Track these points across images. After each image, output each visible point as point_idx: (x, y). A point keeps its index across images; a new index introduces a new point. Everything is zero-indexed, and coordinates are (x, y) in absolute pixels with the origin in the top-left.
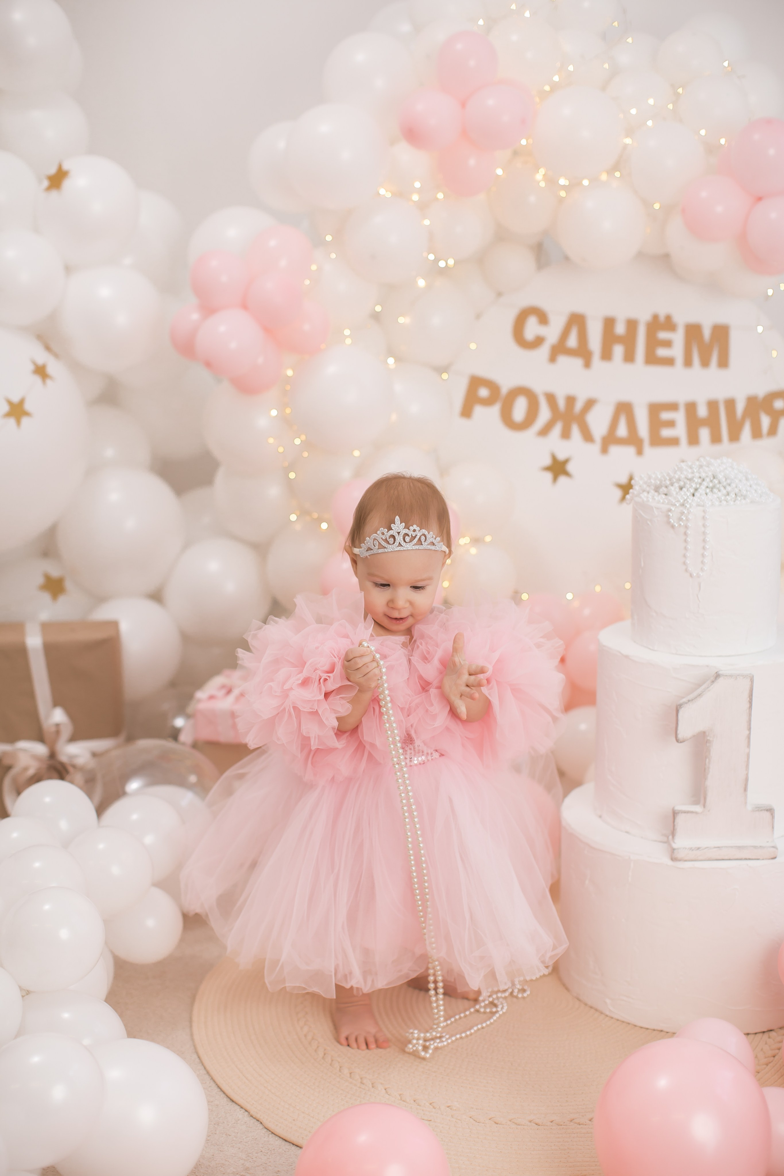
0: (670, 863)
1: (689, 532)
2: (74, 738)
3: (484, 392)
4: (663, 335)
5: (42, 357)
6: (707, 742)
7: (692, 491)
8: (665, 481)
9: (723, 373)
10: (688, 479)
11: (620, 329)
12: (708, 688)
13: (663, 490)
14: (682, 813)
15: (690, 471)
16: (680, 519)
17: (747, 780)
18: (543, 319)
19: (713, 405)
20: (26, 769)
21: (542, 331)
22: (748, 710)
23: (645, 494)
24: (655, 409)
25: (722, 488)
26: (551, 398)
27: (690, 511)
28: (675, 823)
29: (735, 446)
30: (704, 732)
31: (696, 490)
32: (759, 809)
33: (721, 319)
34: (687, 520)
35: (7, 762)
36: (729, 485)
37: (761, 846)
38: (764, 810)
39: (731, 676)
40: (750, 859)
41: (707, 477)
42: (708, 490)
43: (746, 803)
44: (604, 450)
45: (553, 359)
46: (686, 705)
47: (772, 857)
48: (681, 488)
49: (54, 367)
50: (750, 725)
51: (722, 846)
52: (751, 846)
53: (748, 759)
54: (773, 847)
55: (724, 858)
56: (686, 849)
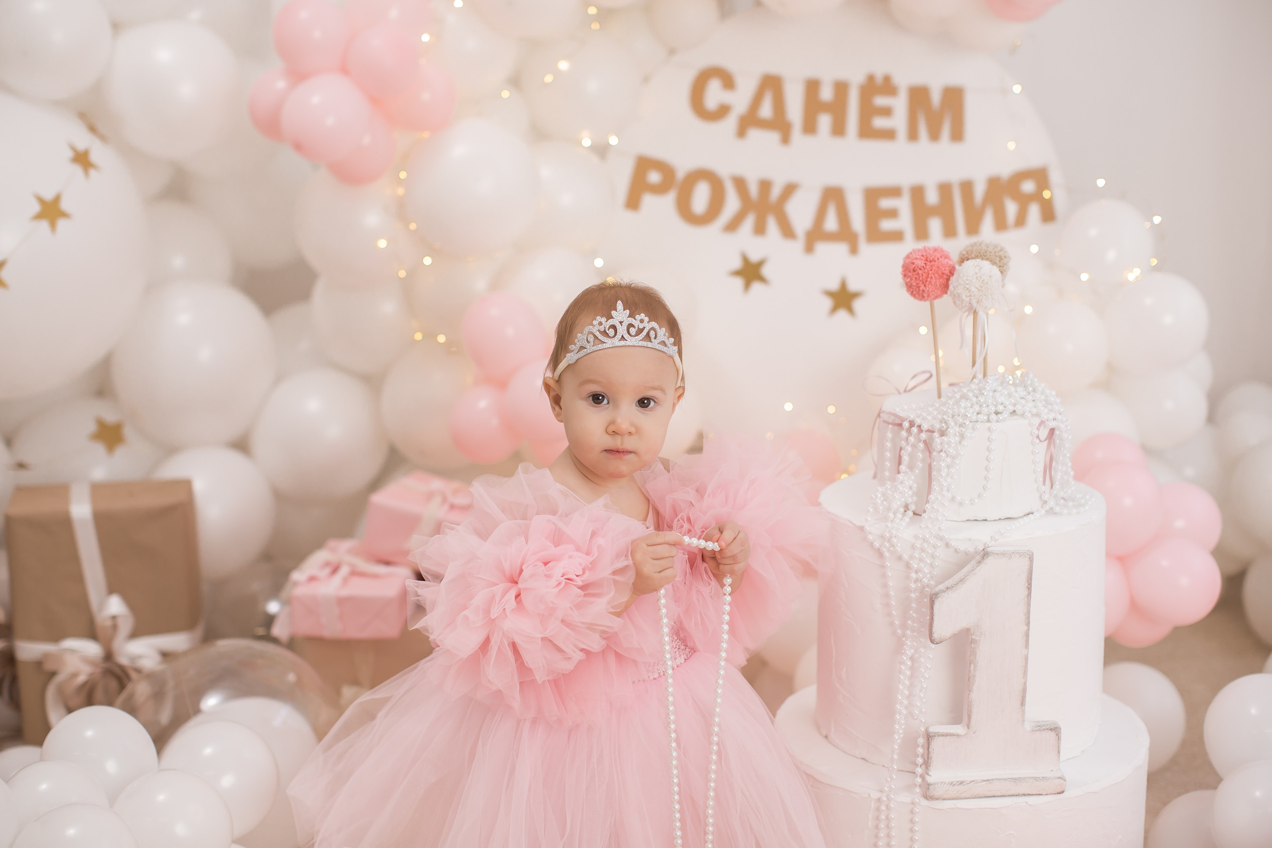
0: (924, 802)
2: (135, 634)
3: (654, 177)
4: (880, 101)
5: (83, 140)
6: (971, 641)
9: (957, 148)
11: (826, 94)
12: (973, 570)
14: (939, 736)
17: (1024, 691)
18: (728, 82)
19: (945, 189)
20: (75, 675)
21: (726, 97)
22: (1026, 599)
24: (872, 195)
26: (740, 183)
28: (930, 750)
29: (974, 240)
30: (968, 630)
32: (1040, 728)
33: (954, 79)
35: (49, 666)
37: (1043, 778)
38: (1047, 729)
39: (1003, 554)
40: (1029, 795)
43: (1023, 721)
44: (809, 248)
45: (741, 132)
46: (943, 594)
47: (1059, 791)
49: (99, 153)
50: (1028, 618)
51: (992, 778)
52: (1030, 778)
53: (1026, 663)
54: (1059, 778)
55: (995, 795)
56: (945, 784)
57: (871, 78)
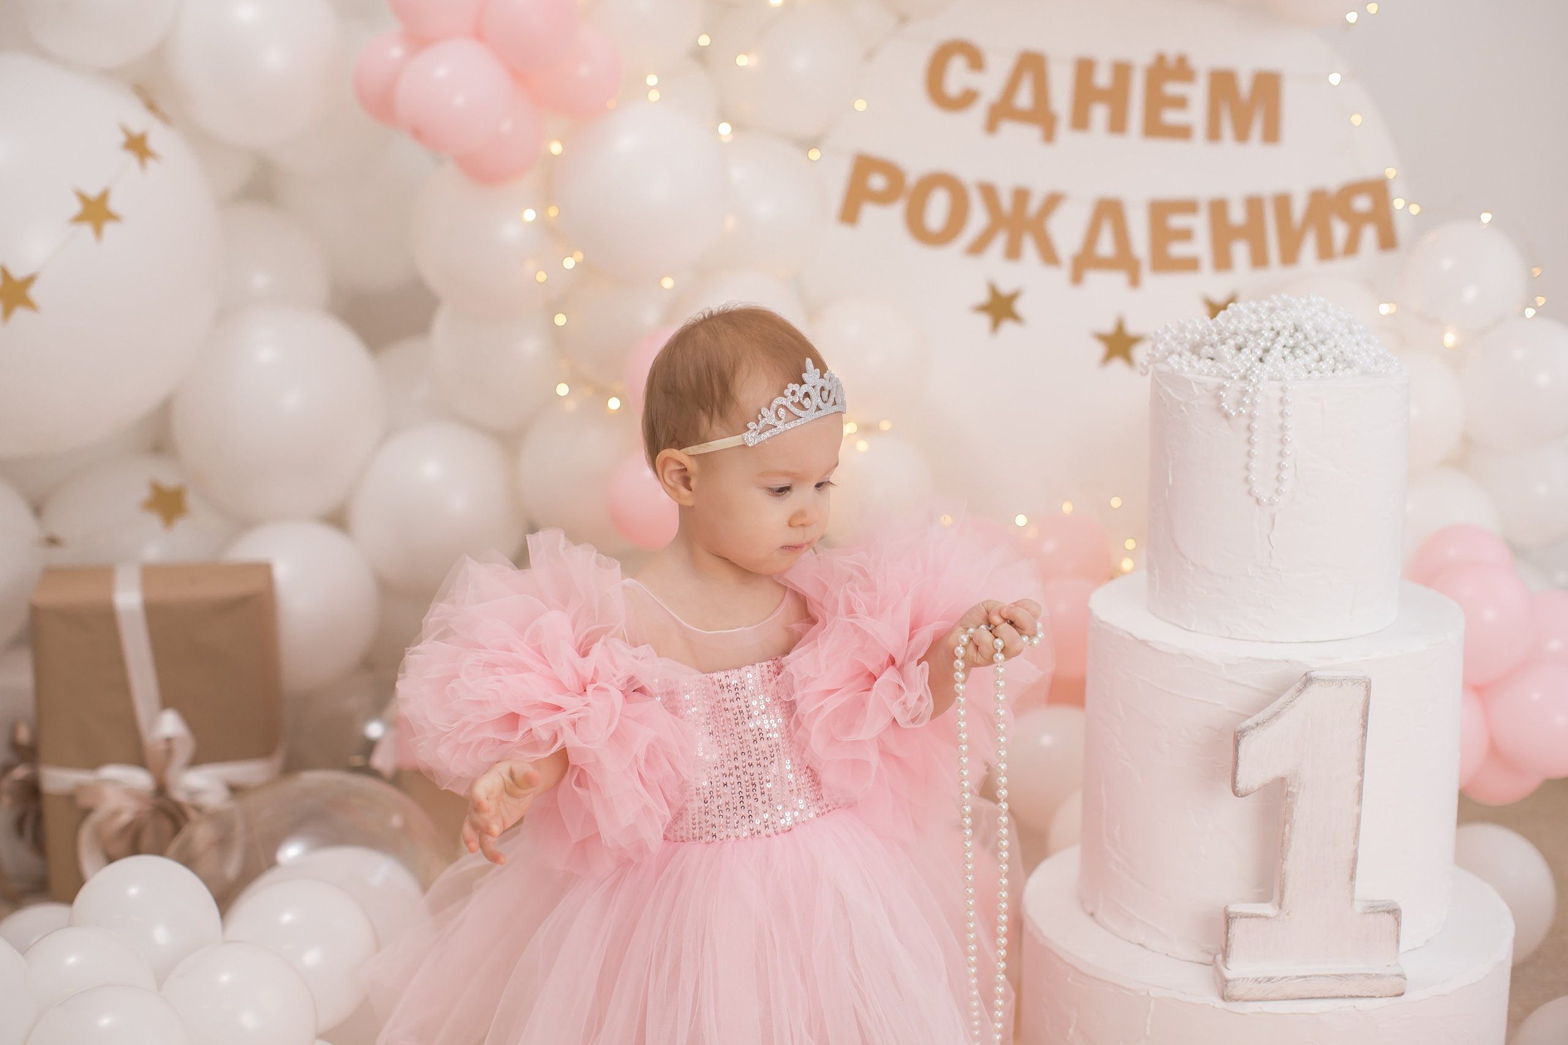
0: (1220, 1004)
1: (1255, 425)
2: (195, 762)
3: (877, 182)
4: (1173, 89)
5: (140, 120)
6: (1287, 795)
7: (1259, 353)
8: (1210, 335)
9: (1270, 152)
10: (1250, 332)
11: (1103, 78)
12: (1292, 701)
13: (1207, 350)
14: (1241, 917)
15: (1254, 317)
16: (1240, 403)
17: (1355, 860)
18: (976, 60)
19: (1254, 205)
20: (116, 813)
21: (973, 80)
22: (1360, 740)
23: (1176, 358)
24: (1160, 211)
25: (1311, 348)
26: (989, 192)
27: (1258, 389)
28: (1229, 935)
29: (1290, 272)
30: (1283, 779)
31: (1266, 351)
32: (1375, 909)
33: (1268, 62)
34: (1253, 404)
35: (84, 801)
36: (1323, 342)
37: (1377, 974)
38: (1383, 911)
39: (1332, 681)
40: (1358, 997)
41: (1284, 328)
42: (1286, 352)
43: (1353, 900)
44: (1077, 278)
45: (991, 126)
46: (1251, 731)
47: (1397, 993)
48: (1239, 349)
49: (159, 138)
50: (1362, 765)
51: (1310, 974)
52: (1360, 975)
53: (1358, 825)
54: (1398, 975)
55: (1313, 996)
56: (1248, 980)
57: (1161, 59)
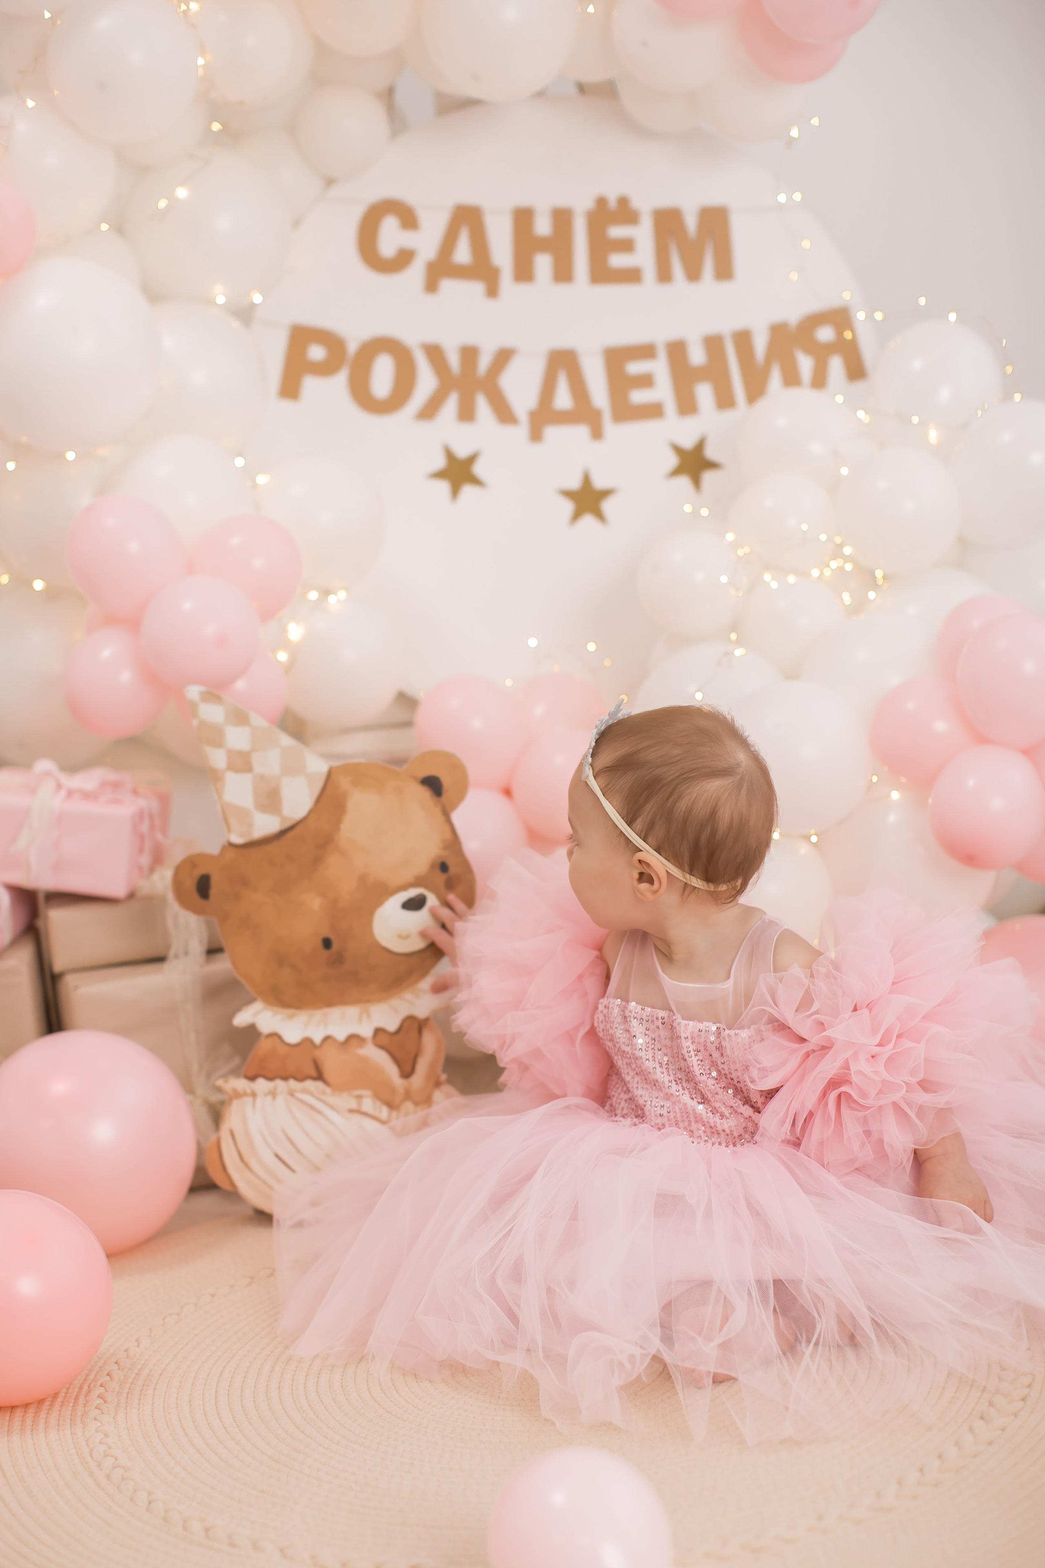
3: (317, 353)
4: (616, 232)
9: (725, 287)
11: (543, 227)
18: (408, 219)
19: (713, 344)
21: (408, 239)
24: (616, 358)
26: (435, 353)
33: (713, 199)
44: (536, 435)
45: (431, 286)
